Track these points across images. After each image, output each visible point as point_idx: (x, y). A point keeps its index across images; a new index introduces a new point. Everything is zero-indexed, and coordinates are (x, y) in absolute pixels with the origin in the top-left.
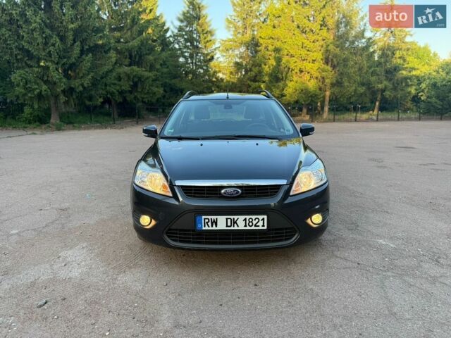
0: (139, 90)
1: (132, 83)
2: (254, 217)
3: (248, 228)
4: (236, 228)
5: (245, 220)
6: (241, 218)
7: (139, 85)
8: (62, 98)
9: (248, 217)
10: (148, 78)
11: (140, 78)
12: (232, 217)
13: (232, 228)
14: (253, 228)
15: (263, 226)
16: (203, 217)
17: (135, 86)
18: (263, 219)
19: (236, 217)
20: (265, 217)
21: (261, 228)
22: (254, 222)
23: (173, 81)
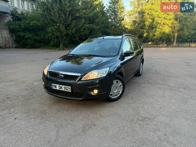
0: (92, 34)
1: (89, 31)
2: (67, 87)
3: (65, 90)
4: (62, 90)
5: (64, 87)
6: (63, 86)
7: (92, 32)
8: (65, 38)
9: (65, 86)
10: (96, 29)
11: (93, 29)
12: (60, 85)
13: (60, 90)
14: (67, 91)
15: (70, 91)
16: (53, 84)
17: (91, 32)
18: (70, 88)
19: (62, 86)
20: (70, 87)
21: (69, 91)
22: (67, 89)
23: (106, 30)
